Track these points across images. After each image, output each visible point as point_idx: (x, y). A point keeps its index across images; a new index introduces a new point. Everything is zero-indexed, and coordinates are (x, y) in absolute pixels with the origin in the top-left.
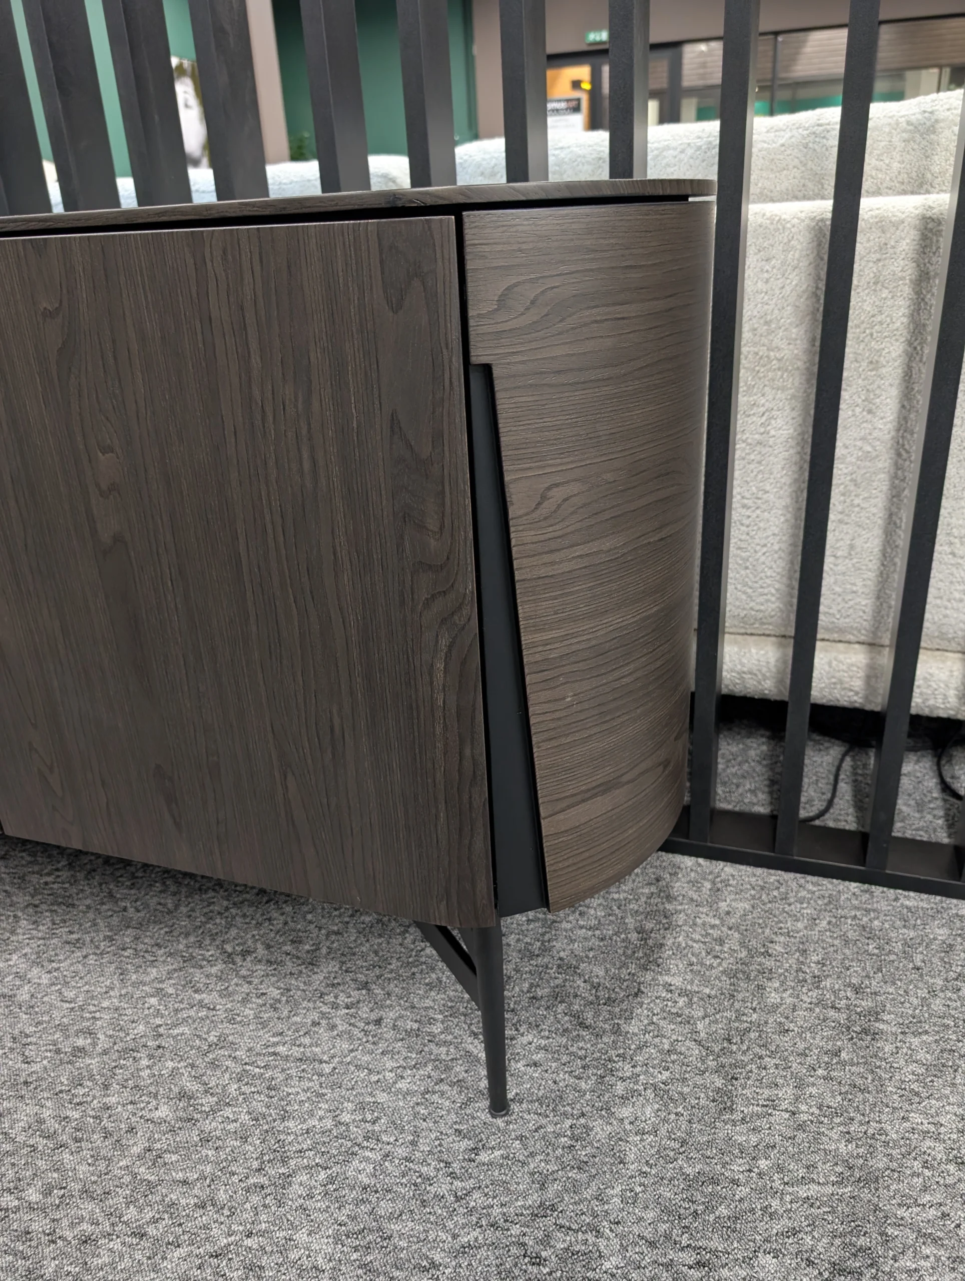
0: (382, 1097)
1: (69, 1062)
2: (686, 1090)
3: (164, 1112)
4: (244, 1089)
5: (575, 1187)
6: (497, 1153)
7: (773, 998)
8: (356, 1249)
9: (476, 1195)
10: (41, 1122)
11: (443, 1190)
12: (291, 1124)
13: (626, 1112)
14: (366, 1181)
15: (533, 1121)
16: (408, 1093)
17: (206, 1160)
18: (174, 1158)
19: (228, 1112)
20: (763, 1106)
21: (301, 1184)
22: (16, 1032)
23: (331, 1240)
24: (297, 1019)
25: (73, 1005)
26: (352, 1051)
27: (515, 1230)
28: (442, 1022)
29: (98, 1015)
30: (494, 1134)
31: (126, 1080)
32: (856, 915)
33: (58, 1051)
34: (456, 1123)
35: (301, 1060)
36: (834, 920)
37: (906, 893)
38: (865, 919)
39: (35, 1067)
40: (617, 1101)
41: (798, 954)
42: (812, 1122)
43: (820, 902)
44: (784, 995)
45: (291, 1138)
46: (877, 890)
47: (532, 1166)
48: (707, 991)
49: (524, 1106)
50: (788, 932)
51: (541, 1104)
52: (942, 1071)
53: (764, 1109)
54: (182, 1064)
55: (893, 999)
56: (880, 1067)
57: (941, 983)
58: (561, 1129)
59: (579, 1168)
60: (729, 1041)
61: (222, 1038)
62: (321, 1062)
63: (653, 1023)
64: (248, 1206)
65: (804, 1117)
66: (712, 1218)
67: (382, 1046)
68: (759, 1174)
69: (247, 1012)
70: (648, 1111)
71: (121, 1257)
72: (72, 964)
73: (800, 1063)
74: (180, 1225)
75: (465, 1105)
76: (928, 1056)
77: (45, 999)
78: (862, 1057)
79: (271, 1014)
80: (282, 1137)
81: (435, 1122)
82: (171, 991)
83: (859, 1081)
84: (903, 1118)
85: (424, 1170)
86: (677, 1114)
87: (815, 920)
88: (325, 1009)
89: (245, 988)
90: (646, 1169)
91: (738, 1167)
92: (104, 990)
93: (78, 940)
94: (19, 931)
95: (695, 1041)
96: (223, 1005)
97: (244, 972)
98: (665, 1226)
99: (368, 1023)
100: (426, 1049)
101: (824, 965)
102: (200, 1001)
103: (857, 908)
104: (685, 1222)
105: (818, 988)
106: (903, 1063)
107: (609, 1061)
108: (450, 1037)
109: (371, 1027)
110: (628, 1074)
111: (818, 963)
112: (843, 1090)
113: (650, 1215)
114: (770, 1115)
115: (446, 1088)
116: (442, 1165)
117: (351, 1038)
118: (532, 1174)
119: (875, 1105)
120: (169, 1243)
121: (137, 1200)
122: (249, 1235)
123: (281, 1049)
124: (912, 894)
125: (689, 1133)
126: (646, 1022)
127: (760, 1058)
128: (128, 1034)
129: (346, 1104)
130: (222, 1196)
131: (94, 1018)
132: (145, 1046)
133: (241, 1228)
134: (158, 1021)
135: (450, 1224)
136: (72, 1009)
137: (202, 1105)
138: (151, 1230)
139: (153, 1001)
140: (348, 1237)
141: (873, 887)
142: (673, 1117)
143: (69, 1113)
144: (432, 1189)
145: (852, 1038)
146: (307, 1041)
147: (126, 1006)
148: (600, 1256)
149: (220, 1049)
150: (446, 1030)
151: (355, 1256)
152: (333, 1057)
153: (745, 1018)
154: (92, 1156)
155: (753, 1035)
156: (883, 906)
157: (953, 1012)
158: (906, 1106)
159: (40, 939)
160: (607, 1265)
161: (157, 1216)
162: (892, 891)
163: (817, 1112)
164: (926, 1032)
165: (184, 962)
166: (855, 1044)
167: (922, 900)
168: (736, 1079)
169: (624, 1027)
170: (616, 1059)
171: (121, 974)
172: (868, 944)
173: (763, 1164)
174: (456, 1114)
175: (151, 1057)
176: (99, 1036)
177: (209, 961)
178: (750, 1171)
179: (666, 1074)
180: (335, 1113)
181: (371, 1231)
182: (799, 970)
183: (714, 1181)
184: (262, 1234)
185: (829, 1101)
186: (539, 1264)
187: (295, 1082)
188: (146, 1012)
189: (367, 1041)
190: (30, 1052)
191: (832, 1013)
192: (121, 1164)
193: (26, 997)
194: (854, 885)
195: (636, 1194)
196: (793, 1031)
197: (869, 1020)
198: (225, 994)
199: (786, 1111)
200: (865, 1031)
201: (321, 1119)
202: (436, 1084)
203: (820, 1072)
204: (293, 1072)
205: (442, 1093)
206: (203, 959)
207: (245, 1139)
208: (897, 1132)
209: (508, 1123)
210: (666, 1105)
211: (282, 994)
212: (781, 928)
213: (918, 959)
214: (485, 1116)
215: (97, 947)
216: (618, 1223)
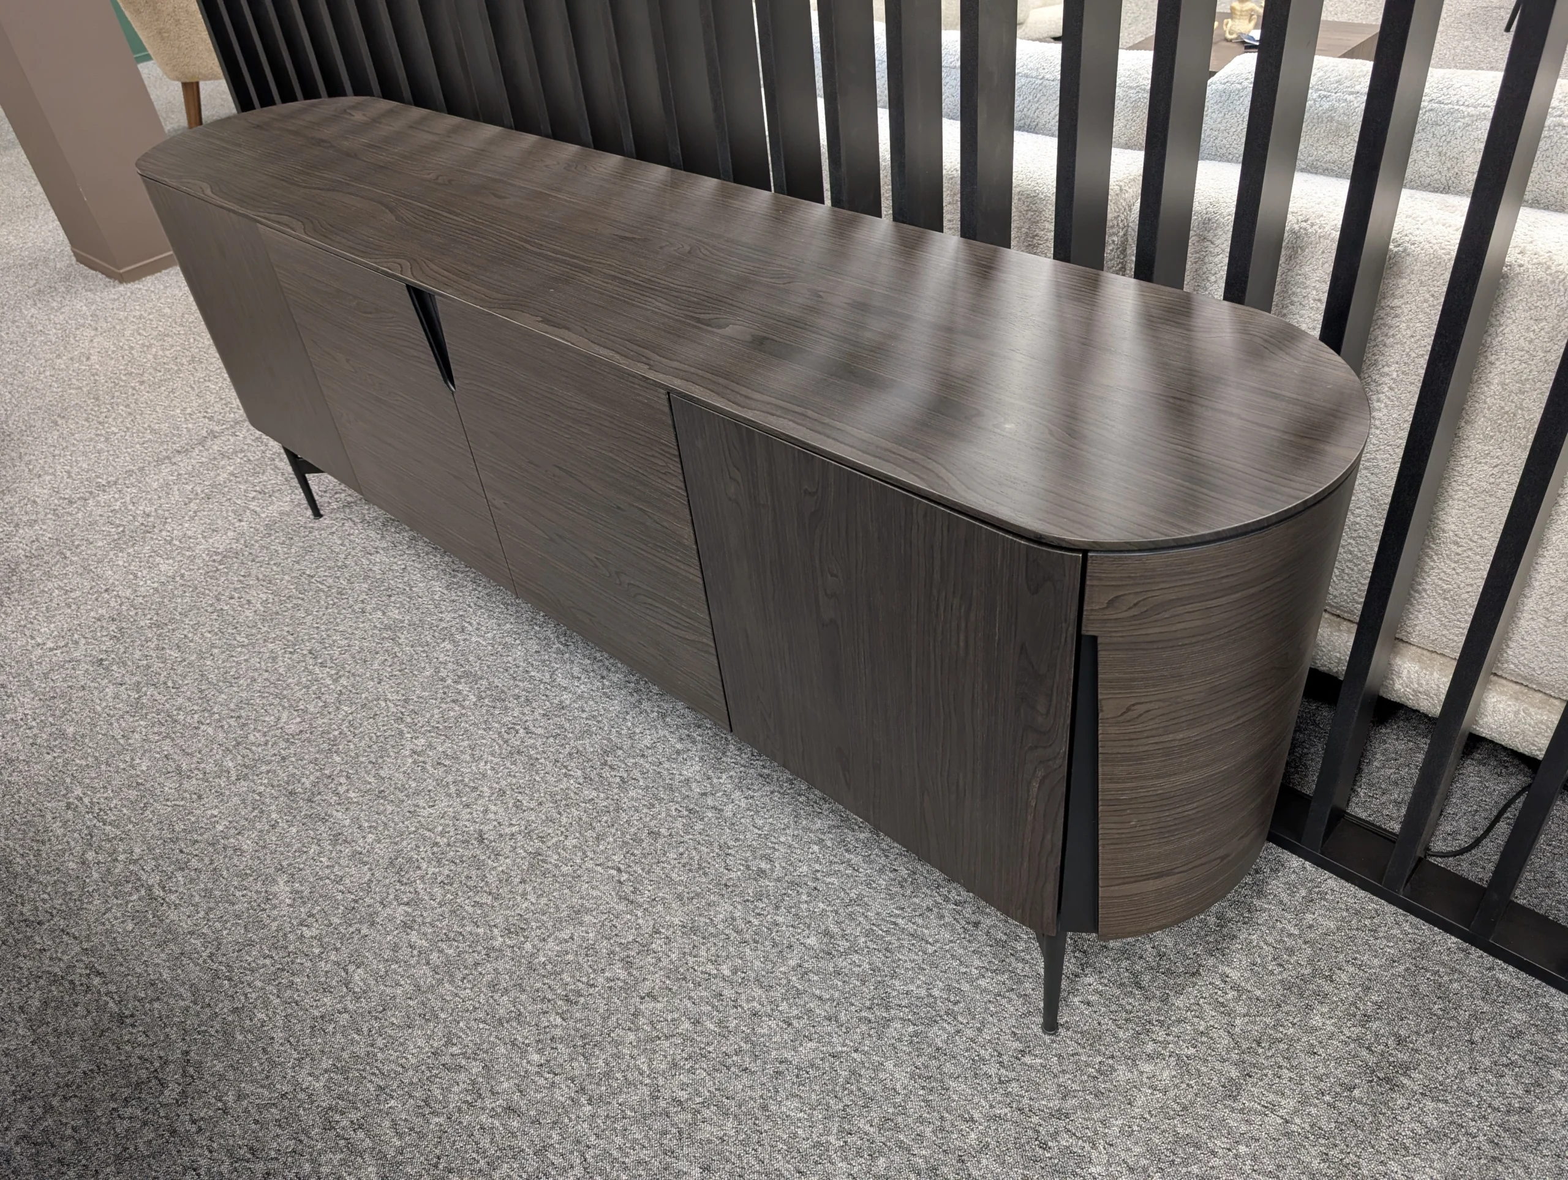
0: (966, 987)
1: (755, 879)
2: (1204, 1069)
3: (812, 941)
4: (869, 943)
5: (1088, 1107)
6: (1038, 1061)
7: (1316, 1021)
8: (923, 1088)
9: (1014, 1084)
10: (734, 919)
11: (992, 1071)
12: (897, 983)
13: (1147, 1068)
14: (940, 1044)
15: (1072, 1047)
16: (985, 990)
17: (834, 987)
18: (816, 978)
19: (856, 958)
20: (1264, 1106)
21: (895, 1029)
22: (722, 841)
23: (908, 1076)
24: (917, 900)
25: (760, 832)
26: (951, 941)
27: (1035, 1119)
28: (1026, 942)
29: (776, 846)
30: (1040, 1046)
31: (791, 907)
32: (1438, 971)
33: (748, 868)
34: (1014, 1026)
35: (912, 935)
36: (1413, 968)
37: (1505, 966)
38: (1446, 978)
39: (733, 875)
40: (1144, 1057)
41: (1360, 989)
42: (1299, 1134)
43: (1408, 946)
44: (1328, 1022)
45: (895, 993)
46: (1476, 953)
47: (1061, 1080)
48: (1258, 993)
49: (1069, 1033)
50: (1361, 965)
51: (1083, 1037)
52: (1440, 1139)
53: (1263, 1109)
54: (830, 908)
55: (1431, 1062)
56: (1384, 1114)
57: (1488, 1064)
58: (1092, 1061)
59: (1096, 1096)
60: (1259, 1044)
61: (860, 897)
62: (927, 942)
63: (1198, 1004)
64: (858, 1030)
65: (1294, 1128)
66: (1184, 1170)
67: (975, 945)
68: (1236, 1155)
69: (881, 882)
70: (1166, 1074)
71: (775, 1033)
72: (762, 796)
73: (1313, 1084)
74: (814, 1026)
75: (1024, 1015)
76: (1435, 1122)
77: (743, 820)
78: (1373, 1100)
79: (899, 889)
80: (889, 990)
81: (999, 1020)
82: (829, 844)
83: (1358, 1118)
84: (1382, 1162)
85: (982, 1052)
86: (1188, 1085)
87: (1394, 962)
88: (939, 899)
89: (883, 860)
90: (1147, 1116)
91: (1220, 1143)
92: (783, 826)
93: (768, 775)
94: (729, 754)
95: (1229, 1032)
96: (865, 869)
97: (884, 846)
98: (1146, 1162)
99: (968, 923)
100: (1007, 960)
101: (1380, 1007)
102: (849, 860)
103: (1444, 965)
104: (1161, 1165)
105: (1363, 1026)
106: (1408, 1118)
107: (1149, 1022)
108: (1028, 957)
109: (970, 927)
110: (1160, 1039)
111: (1376, 1003)
112: (1340, 1120)
113: (1137, 1150)
114: (1266, 1115)
115: (1015, 997)
116: (996, 1054)
117: (953, 930)
118: (1059, 1086)
119: (1362, 1142)
120: (805, 1036)
121: (788, 999)
122: (856, 1051)
123: (900, 921)
124: (1511, 968)
125: (1192, 1103)
126: (1192, 1001)
127: (1280, 1067)
128: (795, 870)
129: (938, 982)
130: (843, 1017)
131: (774, 848)
132: (806, 884)
133: (852, 1044)
134: (817, 867)
135: (990, 1097)
136: (760, 835)
137: (839, 946)
138: (795, 1022)
139: (816, 848)
140: (919, 1078)
141: (1473, 948)
142: (1184, 1086)
143: (751, 919)
144: (985, 1068)
145: (1371, 1081)
146: (920, 921)
147: (796, 846)
148: (1090, 1162)
149: (858, 905)
150: (1027, 950)
151: (921, 1092)
152: (937, 941)
153: (1281, 1029)
154: (764, 957)
155: (1282, 1046)
156: (1473, 971)
157: (1483, 1094)
158: (1391, 1154)
159: (742, 766)
160: (1093, 1170)
161: (800, 1015)
162: (1491, 958)
163: (1308, 1128)
164: (1446, 1102)
165: (842, 821)
166: (1372, 1087)
167: (1518, 978)
168: (1250, 1077)
169: (1172, 999)
170: (1155, 1023)
171: (796, 817)
172: (1435, 1003)
173: (1242, 1149)
174: (1017, 1020)
175: (809, 895)
176: (776, 864)
177: (860, 827)
178: (1229, 1150)
179: (1192, 1051)
180: (929, 986)
181: (936, 1080)
182: (1354, 1004)
183: (1197, 1146)
184: (865, 1053)
185: (1323, 1123)
186: (1044, 1149)
187: (905, 951)
188: (810, 856)
189: (964, 938)
190: (730, 861)
191: (1364, 1053)
192: (781, 969)
193: (730, 814)
194: (1454, 939)
195: (1133, 1131)
196: (1320, 1055)
197: (1397, 1072)
198: (867, 859)
199: (1282, 1117)
200: (1388, 1080)
201: (918, 987)
202: (1008, 991)
203: (1327, 1098)
204: (905, 943)
205: (1010, 1000)
206: (856, 824)
207: (863, 982)
208: (1369, 1171)
209: (1053, 1041)
210: (1182, 1075)
211: (909, 875)
212: (1355, 959)
213: (1477, 1035)
214: (1037, 1030)
215: (781, 787)
216: (1111, 1145)
